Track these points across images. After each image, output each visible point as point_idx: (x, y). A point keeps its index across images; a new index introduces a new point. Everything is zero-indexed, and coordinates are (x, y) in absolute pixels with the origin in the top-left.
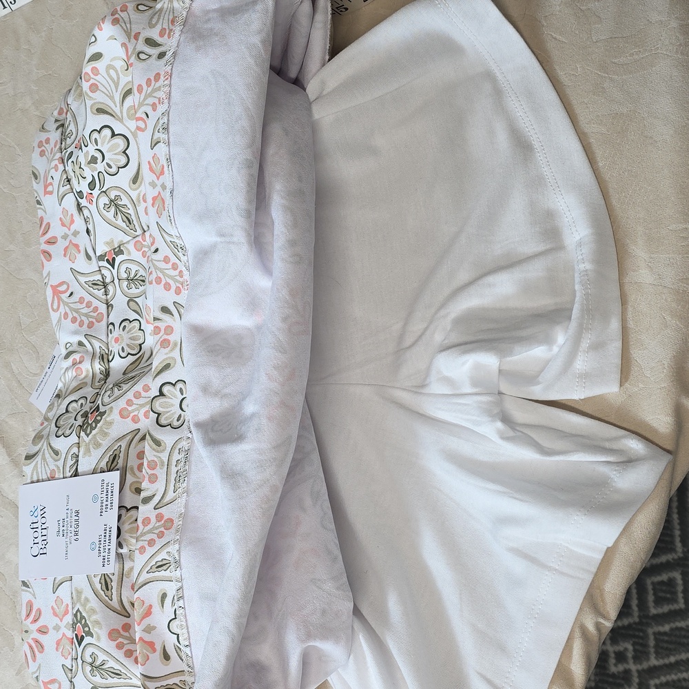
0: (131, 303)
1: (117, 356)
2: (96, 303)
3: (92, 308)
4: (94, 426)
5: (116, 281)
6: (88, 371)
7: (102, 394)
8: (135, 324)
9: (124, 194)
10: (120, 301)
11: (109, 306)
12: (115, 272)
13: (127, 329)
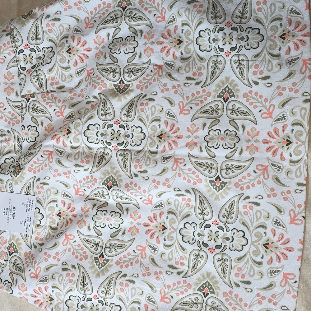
0: (33, 119)
1: (25, 141)
2: (16, 115)
3: (14, 117)
4: (18, 173)
5: (27, 108)
6: (12, 144)
7: (21, 159)
8: (34, 128)
9: (43, 74)
10: (28, 117)
11: (23, 118)
12: (28, 104)
13: (30, 130)
